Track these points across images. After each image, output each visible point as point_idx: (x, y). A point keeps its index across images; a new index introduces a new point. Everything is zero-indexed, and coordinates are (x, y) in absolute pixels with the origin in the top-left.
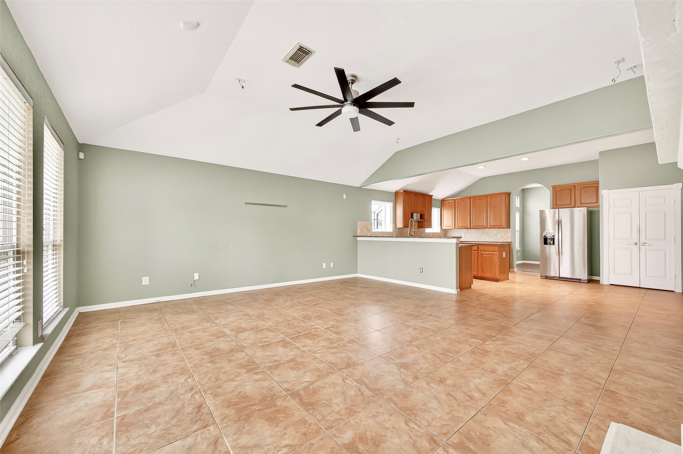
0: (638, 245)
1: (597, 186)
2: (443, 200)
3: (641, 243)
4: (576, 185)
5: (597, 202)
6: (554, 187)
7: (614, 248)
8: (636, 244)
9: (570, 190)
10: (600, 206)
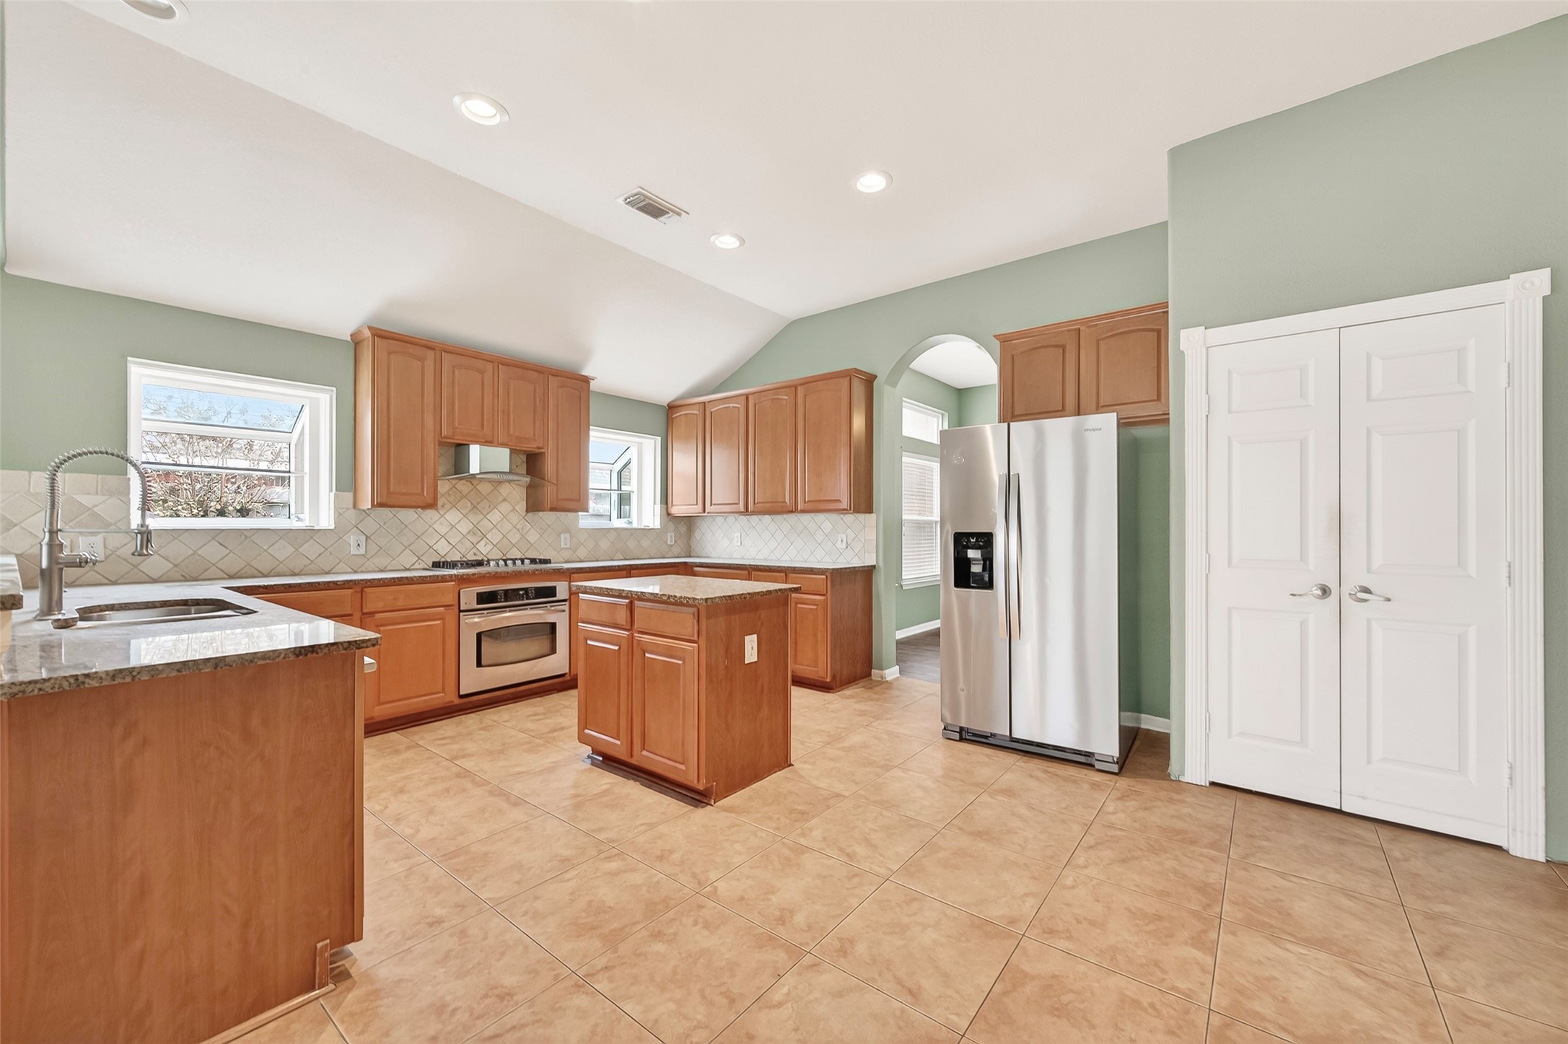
0: (1333, 598)
1: (1159, 327)
2: (672, 408)
3: (1346, 589)
4: (1082, 328)
5: (1160, 392)
6: (1005, 340)
7: (1230, 610)
8: (1325, 591)
9: (1060, 350)
10: (1171, 417)
